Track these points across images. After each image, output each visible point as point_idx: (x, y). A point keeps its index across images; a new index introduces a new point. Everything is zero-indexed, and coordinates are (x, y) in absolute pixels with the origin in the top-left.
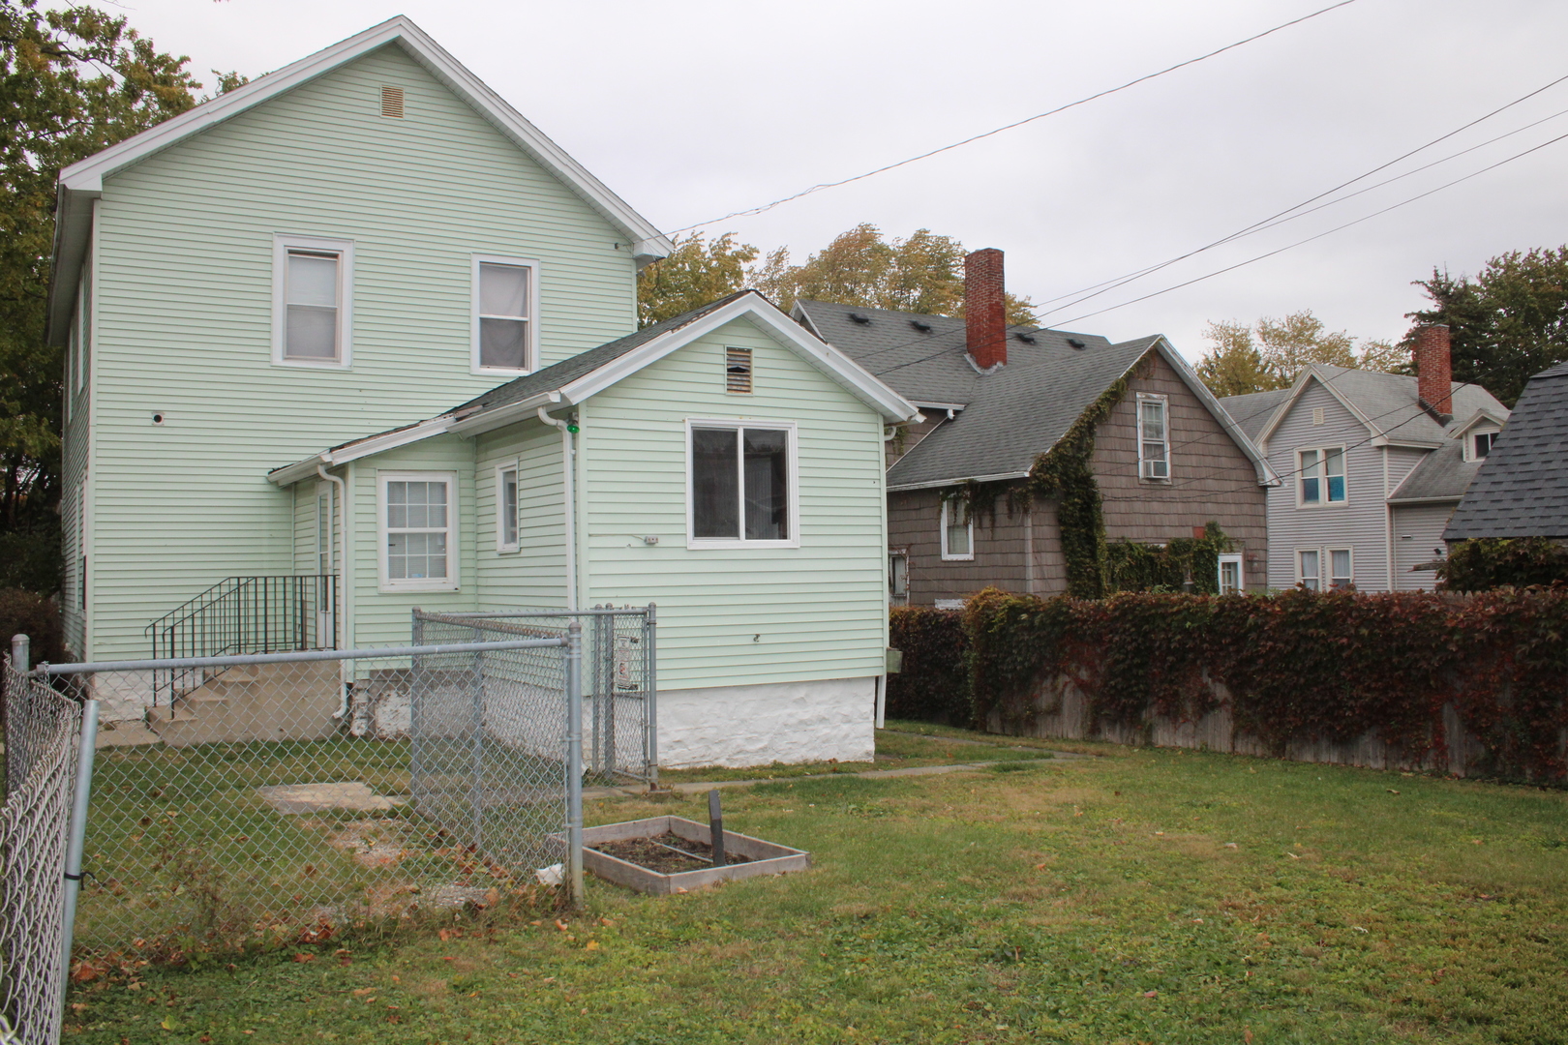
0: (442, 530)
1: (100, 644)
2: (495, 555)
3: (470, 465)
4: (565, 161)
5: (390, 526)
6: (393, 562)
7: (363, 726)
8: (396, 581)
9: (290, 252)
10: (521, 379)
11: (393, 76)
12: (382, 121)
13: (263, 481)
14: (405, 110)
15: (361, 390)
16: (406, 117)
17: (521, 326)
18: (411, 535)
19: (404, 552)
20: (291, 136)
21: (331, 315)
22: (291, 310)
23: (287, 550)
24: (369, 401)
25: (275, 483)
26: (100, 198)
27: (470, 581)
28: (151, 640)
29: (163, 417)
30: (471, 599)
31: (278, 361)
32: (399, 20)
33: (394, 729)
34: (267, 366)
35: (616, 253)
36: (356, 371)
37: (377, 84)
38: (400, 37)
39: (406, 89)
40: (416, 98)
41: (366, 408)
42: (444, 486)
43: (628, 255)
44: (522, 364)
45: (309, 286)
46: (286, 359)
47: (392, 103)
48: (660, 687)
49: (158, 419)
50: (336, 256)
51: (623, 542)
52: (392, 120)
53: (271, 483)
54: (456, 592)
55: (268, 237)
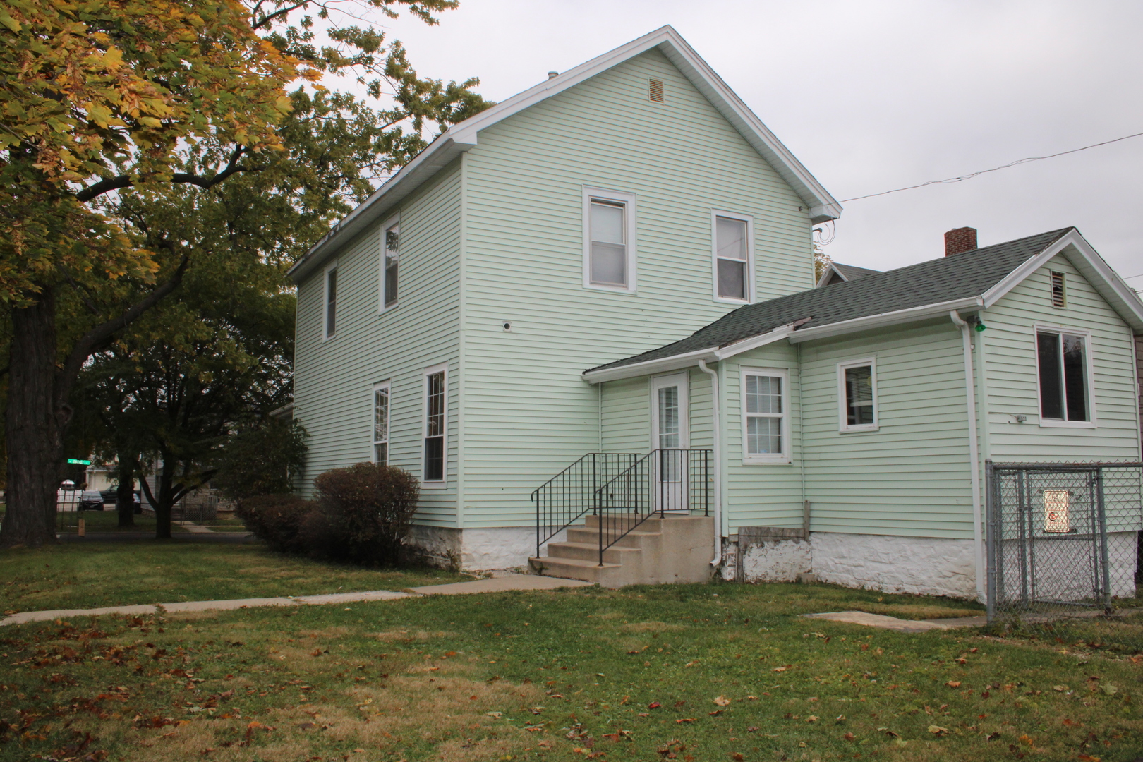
0: (778, 415)
1: (468, 508)
2: (836, 434)
3: (793, 364)
4: (774, 142)
5: (748, 411)
6: (751, 441)
7: (733, 572)
8: (752, 455)
9: (593, 200)
10: (745, 307)
11: (658, 71)
12: (651, 104)
13: (578, 379)
14: (665, 98)
15: (643, 310)
16: (665, 103)
17: (741, 266)
18: (761, 419)
19: (755, 433)
20: (592, 112)
21: (621, 250)
22: (595, 245)
23: (595, 434)
24: (649, 319)
25: (587, 381)
26: (467, 152)
27: (798, 457)
28: (535, 504)
29: (511, 325)
30: (799, 471)
31: (587, 285)
32: (667, 29)
33: (755, 575)
34: (579, 288)
35: (799, 214)
36: (640, 295)
37: (646, 77)
38: (667, 41)
39: (665, 82)
40: (672, 88)
41: (647, 324)
42: (779, 380)
43: (807, 216)
44: (742, 296)
45: (604, 227)
46: (591, 283)
47: (656, 91)
48: (1110, 529)
49: (507, 326)
50: (622, 205)
51: (1006, 419)
52: (655, 104)
53: (584, 381)
54: (789, 466)
55: (579, 188)
